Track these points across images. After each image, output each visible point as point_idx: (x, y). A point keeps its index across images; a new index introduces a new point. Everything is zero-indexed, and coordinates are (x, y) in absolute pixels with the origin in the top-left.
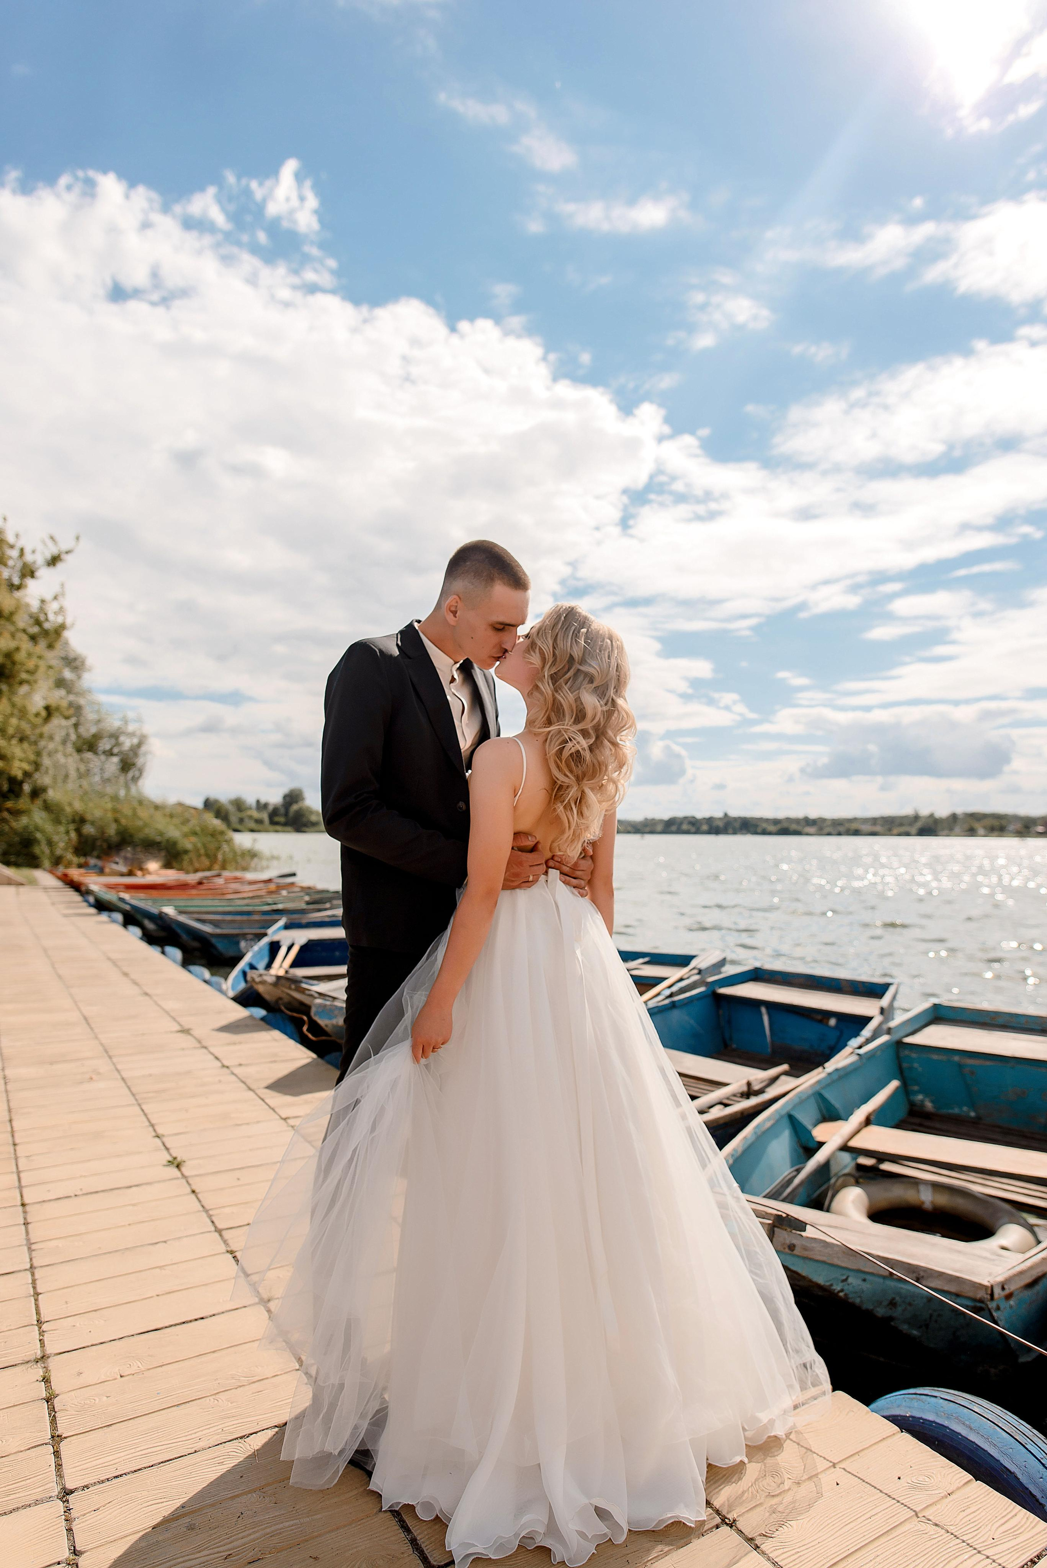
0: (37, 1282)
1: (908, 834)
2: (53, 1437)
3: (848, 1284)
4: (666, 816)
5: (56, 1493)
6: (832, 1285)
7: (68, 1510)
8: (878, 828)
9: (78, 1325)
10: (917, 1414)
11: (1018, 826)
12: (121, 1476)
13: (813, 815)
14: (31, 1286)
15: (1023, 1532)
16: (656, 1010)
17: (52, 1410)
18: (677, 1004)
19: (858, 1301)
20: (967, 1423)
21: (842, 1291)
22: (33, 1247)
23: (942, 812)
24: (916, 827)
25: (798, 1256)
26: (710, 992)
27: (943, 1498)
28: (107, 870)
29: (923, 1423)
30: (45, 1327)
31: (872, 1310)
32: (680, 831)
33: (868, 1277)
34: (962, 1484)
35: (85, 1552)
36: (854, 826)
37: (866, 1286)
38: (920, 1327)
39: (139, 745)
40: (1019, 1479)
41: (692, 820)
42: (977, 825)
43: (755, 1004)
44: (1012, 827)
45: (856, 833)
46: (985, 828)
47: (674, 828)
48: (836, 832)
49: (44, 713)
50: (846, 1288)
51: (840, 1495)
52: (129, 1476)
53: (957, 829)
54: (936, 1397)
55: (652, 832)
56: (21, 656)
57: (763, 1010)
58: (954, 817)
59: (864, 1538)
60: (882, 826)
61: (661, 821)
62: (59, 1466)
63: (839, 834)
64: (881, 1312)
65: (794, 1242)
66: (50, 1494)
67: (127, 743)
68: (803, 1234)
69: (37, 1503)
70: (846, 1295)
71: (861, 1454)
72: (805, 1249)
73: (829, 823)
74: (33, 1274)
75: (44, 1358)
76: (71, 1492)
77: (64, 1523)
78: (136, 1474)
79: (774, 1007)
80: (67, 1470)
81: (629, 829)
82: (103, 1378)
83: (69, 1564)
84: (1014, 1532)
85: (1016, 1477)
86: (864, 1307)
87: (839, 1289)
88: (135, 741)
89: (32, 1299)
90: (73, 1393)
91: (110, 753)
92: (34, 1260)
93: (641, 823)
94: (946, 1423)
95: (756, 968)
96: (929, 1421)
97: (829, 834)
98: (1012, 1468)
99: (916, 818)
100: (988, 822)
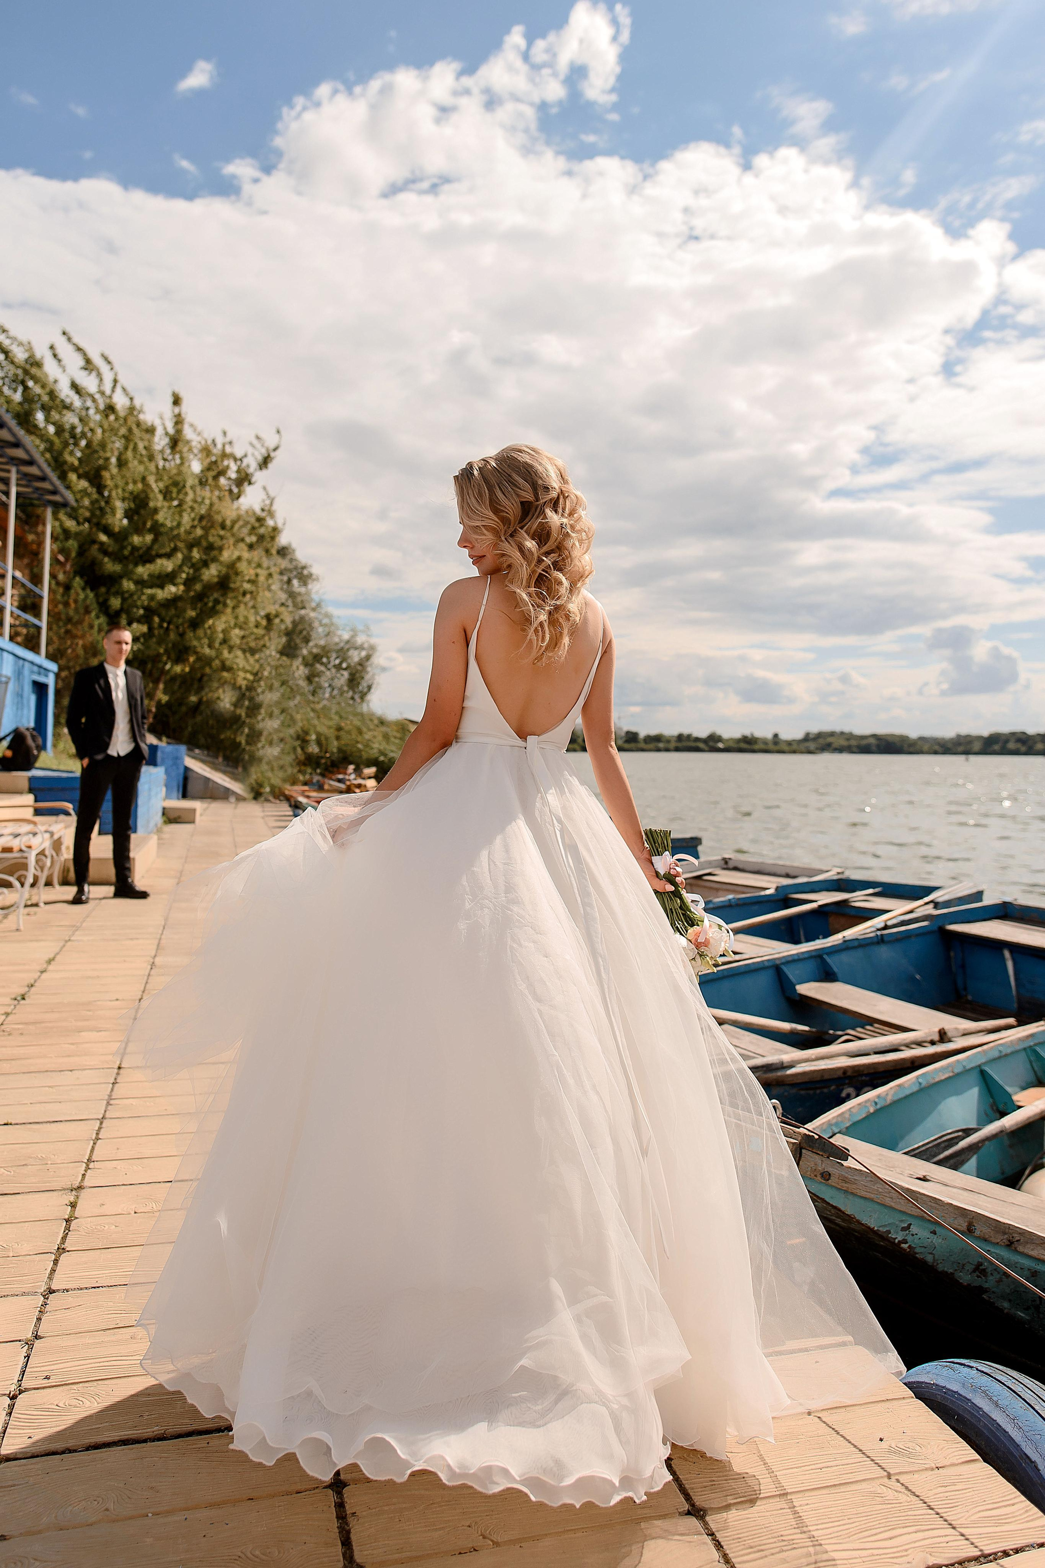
0: (102, 1130)
2: (58, 1248)
3: (913, 1235)
4: (985, 732)
5: (42, 1291)
6: (889, 1232)
7: (45, 1304)
9: (119, 1167)
10: (941, 1383)
12: (98, 1287)
14: (95, 1132)
15: (1011, 1522)
16: (856, 944)
17: (68, 1229)
18: (885, 939)
19: (929, 1259)
20: (995, 1399)
21: (905, 1242)
22: (112, 1102)
25: (832, 1186)
26: (935, 928)
27: (926, 1469)
28: (326, 787)
29: (945, 1393)
30: (91, 1165)
31: (952, 1274)
32: (1005, 751)
33: (938, 1229)
34: (960, 1461)
35: (43, 1337)
37: (936, 1240)
38: (1028, 1309)
39: (368, 657)
40: (1039, 1470)
41: (1024, 737)
43: (997, 945)
47: (996, 747)
49: (264, 622)
50: (909, 1238)
51: (798, 1441)
52: (104, 1289)
54: (972, 1367)
55: (967, 753)
56: (242, 566)
57: (1007, 954)
59: (801, 1485)
61: (980, 738)
62: (53, 1271)
64: (965, 1278)
65: (830, 1170)
66: (36, 1290)
67: (355, 656)
68: (845, 1163)
69: (24, 1294)
70: (910, 1247)
71: (848, 1409)
72: (845, 1180)
74: (101, 1123)
75: (80, 1188)
76: (54, 1292)
77: (37, 1313)
78: (111, 1289)
79: (1018, 949)
80: (56, 1275)
81: (937, 748)
82: (120, 1211)
83: (27, 1343)
84: (998, 1520)
85: (1036, 1467)
86: (940, 1268)
87: (900, 1238)
88: (364, 654)
89: (92, 1142)
90: (88, 1219)
91: (338, 667)
92: (107, 1112)
93: (951, 740)
94: (969, 1396)
95: (1005, 903)
96: (952, 1391)
98: (1034, 1456)
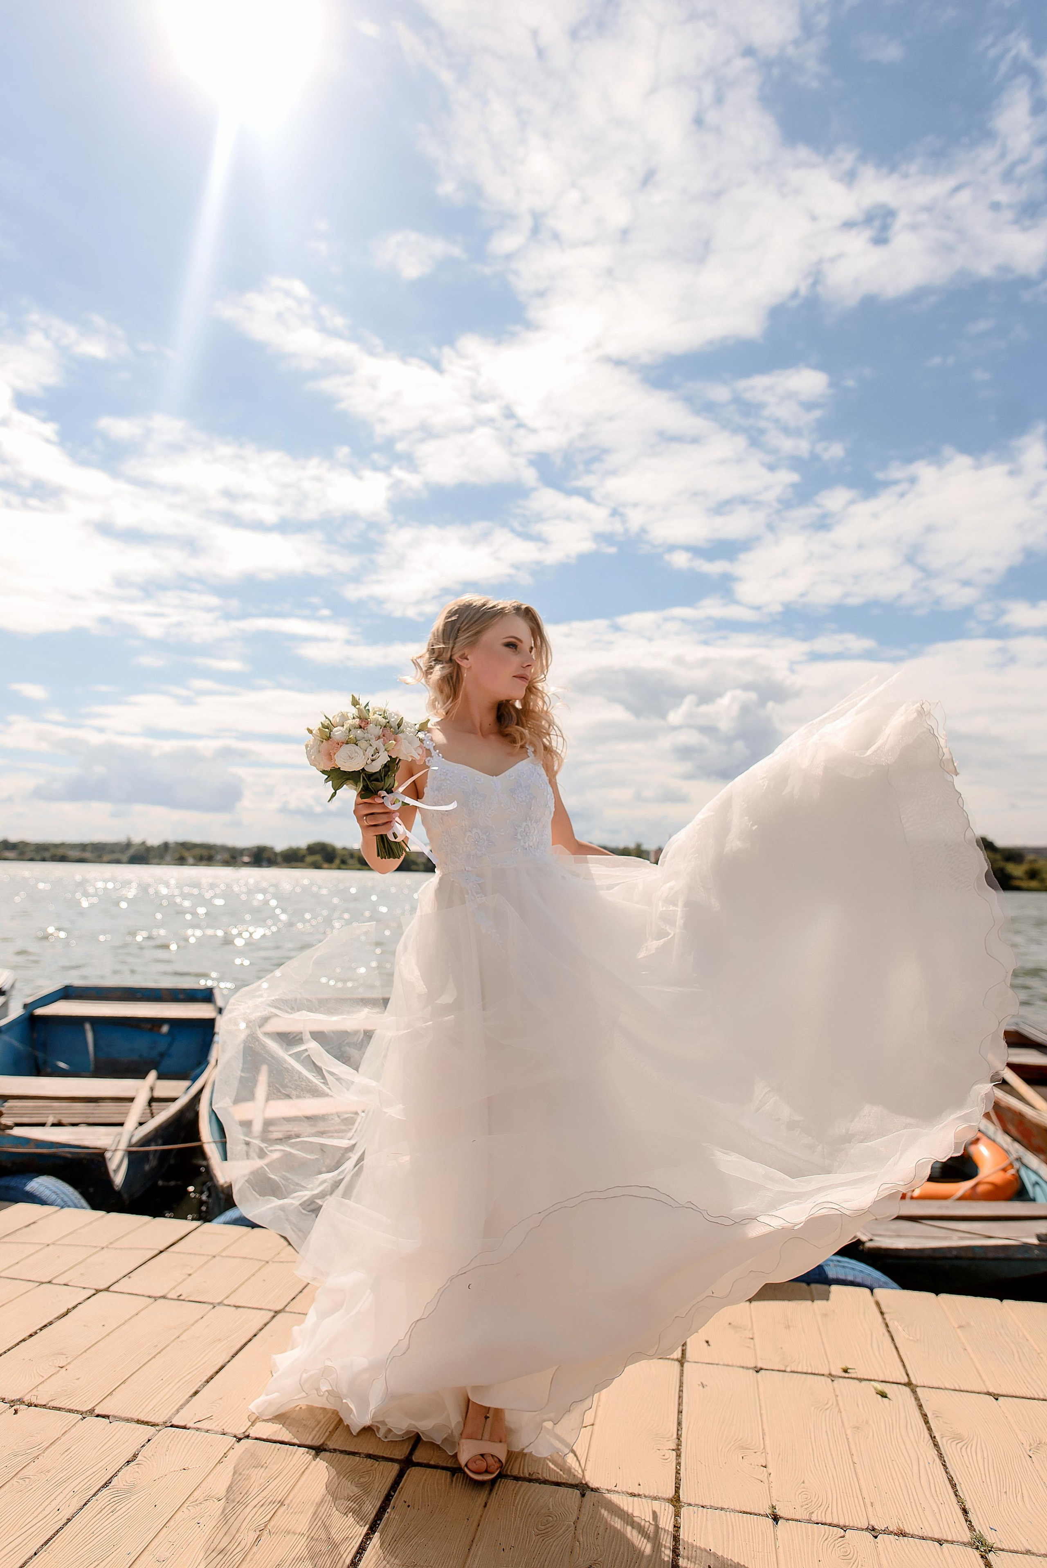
1: (118, 862)
8: (87, 855)
11: (226, 856)
13: (13, 838)
23: (154, 841)
24: (129, 855)
36: (60, 852)
42: (186, 854)
44: (219, 857)
45: (63, 859)
46: (194, 857)
48: (39, 857)
53: (168, 858)
57: (88, 1027)
58: (166, 846)
60: (92, 852)
63: (44, 860)
73: (33, 848)
79: (97, 1022)
95: (66, 987)
97: (32, 860)
99: (129, 845)
100: (198, 852)
